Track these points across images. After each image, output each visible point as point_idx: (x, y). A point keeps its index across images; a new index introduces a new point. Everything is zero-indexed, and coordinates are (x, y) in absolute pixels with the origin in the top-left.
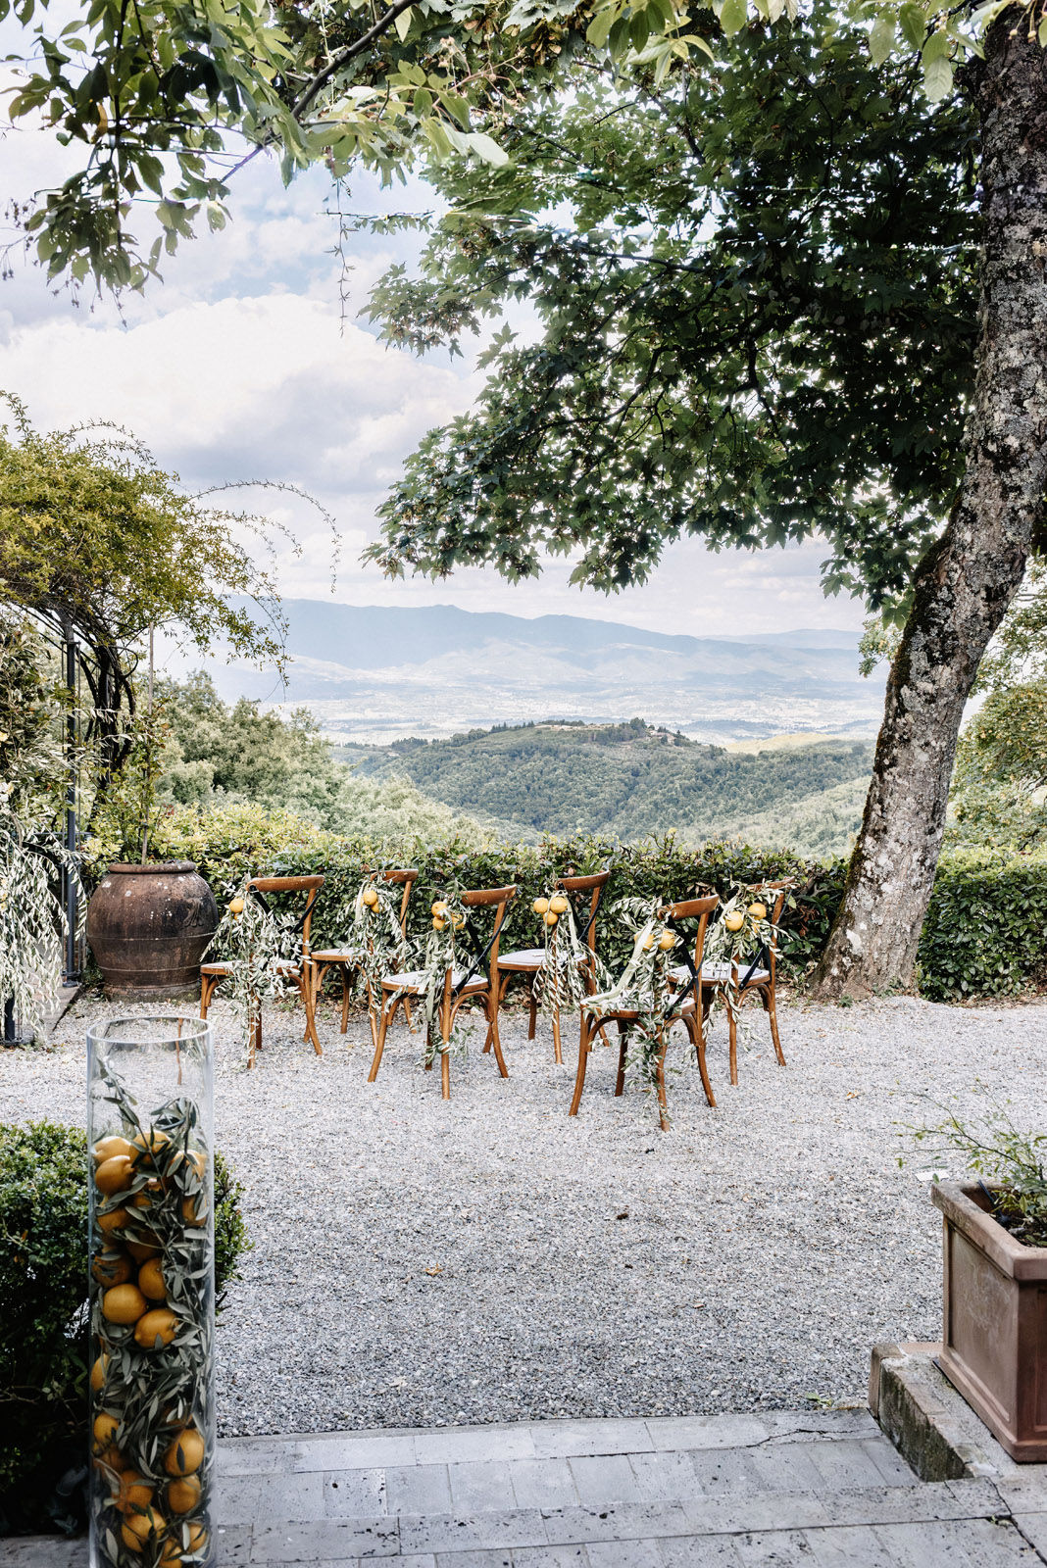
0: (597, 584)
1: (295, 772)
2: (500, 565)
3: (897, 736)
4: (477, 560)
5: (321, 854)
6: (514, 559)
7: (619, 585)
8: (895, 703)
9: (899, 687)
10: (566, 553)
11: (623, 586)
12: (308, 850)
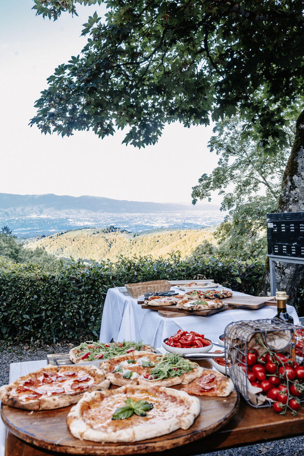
0: (135, 144)
1: (5, 247)
2: (95, 130)
3: (291, 199)
4: (84, 128)
5: (14, 272)
6: (102, 126)
7: (145, 144)
8: (289, 184)
9: (291, 176)
10: (122, 129)
11: (147, 145)
12: (6, 271)
